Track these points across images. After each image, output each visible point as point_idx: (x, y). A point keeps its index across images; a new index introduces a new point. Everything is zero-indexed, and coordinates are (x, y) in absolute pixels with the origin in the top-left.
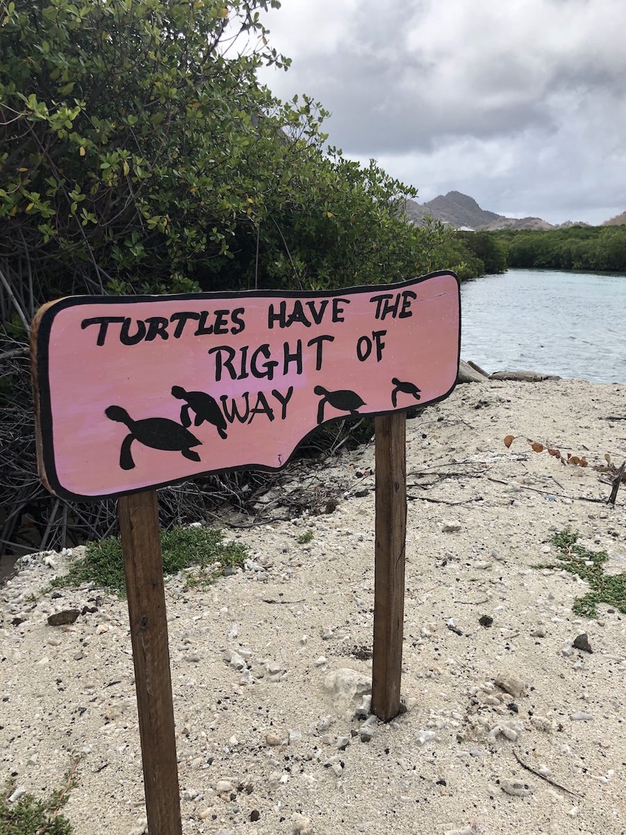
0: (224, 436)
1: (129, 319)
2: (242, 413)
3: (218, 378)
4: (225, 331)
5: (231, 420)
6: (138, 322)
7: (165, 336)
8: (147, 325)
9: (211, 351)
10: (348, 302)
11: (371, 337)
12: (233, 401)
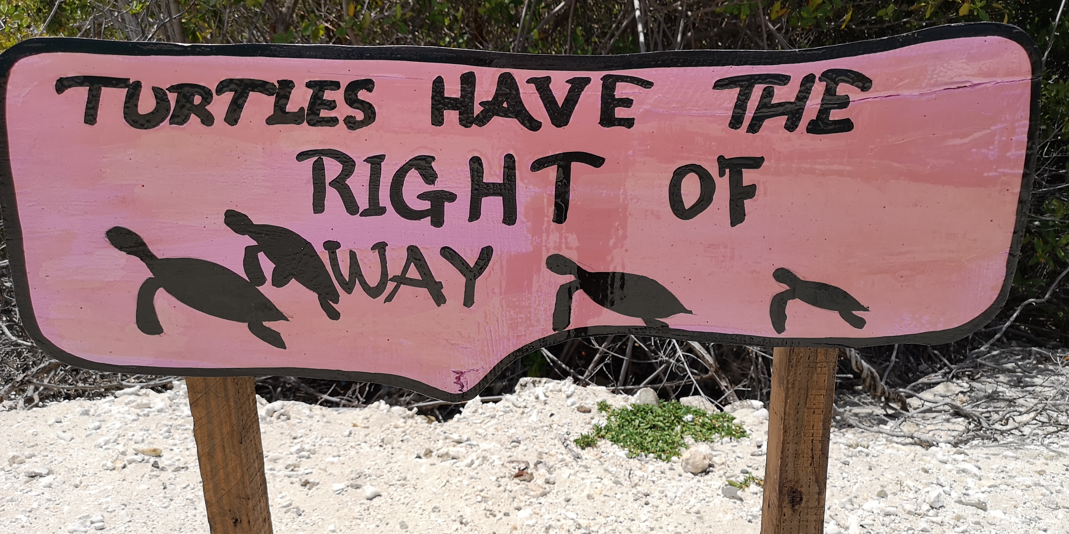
0: (334, 315)
1: (138, 85)
2: (373, 279)
3: (319, 206)
4: (333, 121)
5: (349, 288)
6: (154, 89)
7: (208, 120)
8: (172, 98)
9: (302, 156)
10: (647, 84)
11: (713, 170)
12: (353, 255)
